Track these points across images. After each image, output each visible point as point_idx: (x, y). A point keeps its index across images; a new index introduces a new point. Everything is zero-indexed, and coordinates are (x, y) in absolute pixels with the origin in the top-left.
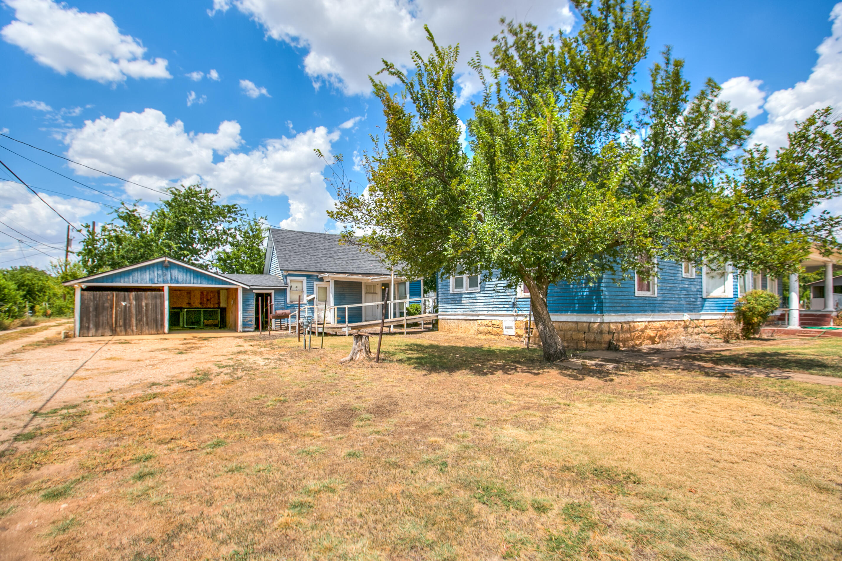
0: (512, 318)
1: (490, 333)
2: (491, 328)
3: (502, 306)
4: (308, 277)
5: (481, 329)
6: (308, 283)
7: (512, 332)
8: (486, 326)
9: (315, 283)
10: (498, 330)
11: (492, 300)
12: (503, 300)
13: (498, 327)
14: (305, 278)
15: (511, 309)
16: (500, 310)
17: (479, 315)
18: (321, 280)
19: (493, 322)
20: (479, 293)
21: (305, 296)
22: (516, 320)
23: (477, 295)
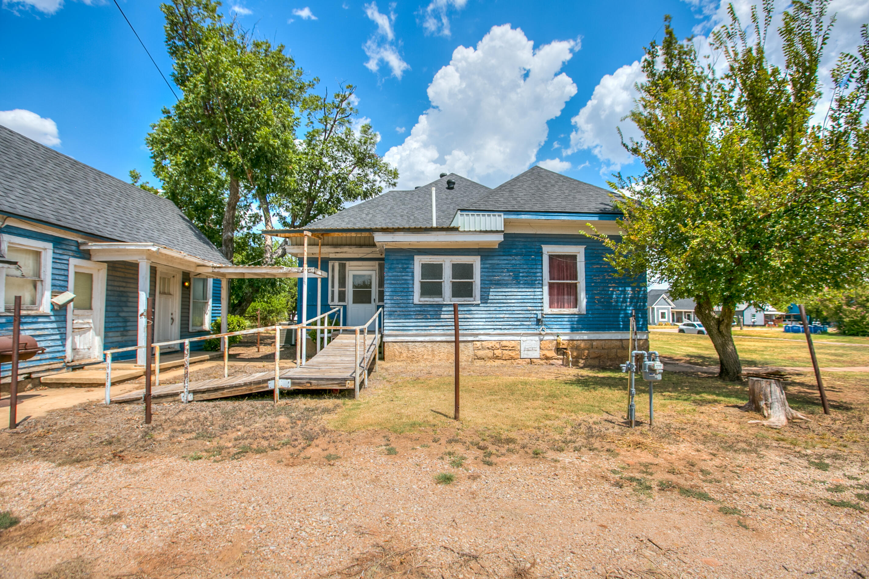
0: (537, 338)
1: (497, 358)
2: (500, 351)
3: (519, 323)
4: (57, 242)
5: (480, 353)
6: (55, 260)
7: (536, 354)
8: (492, 348)
9: (73, 261)
10: (513, 354)
11: (502, 316)
12: (521, 316)
13: (513, 349)
14: (50, 246)
15: (533, 327)
16: (515, 327)
17: (477, 335)
18: (86, 255)
19: (504, 343)
20: (478, 305)
21: (48, 294)
22: (541, 340)
23: (473, 308)
